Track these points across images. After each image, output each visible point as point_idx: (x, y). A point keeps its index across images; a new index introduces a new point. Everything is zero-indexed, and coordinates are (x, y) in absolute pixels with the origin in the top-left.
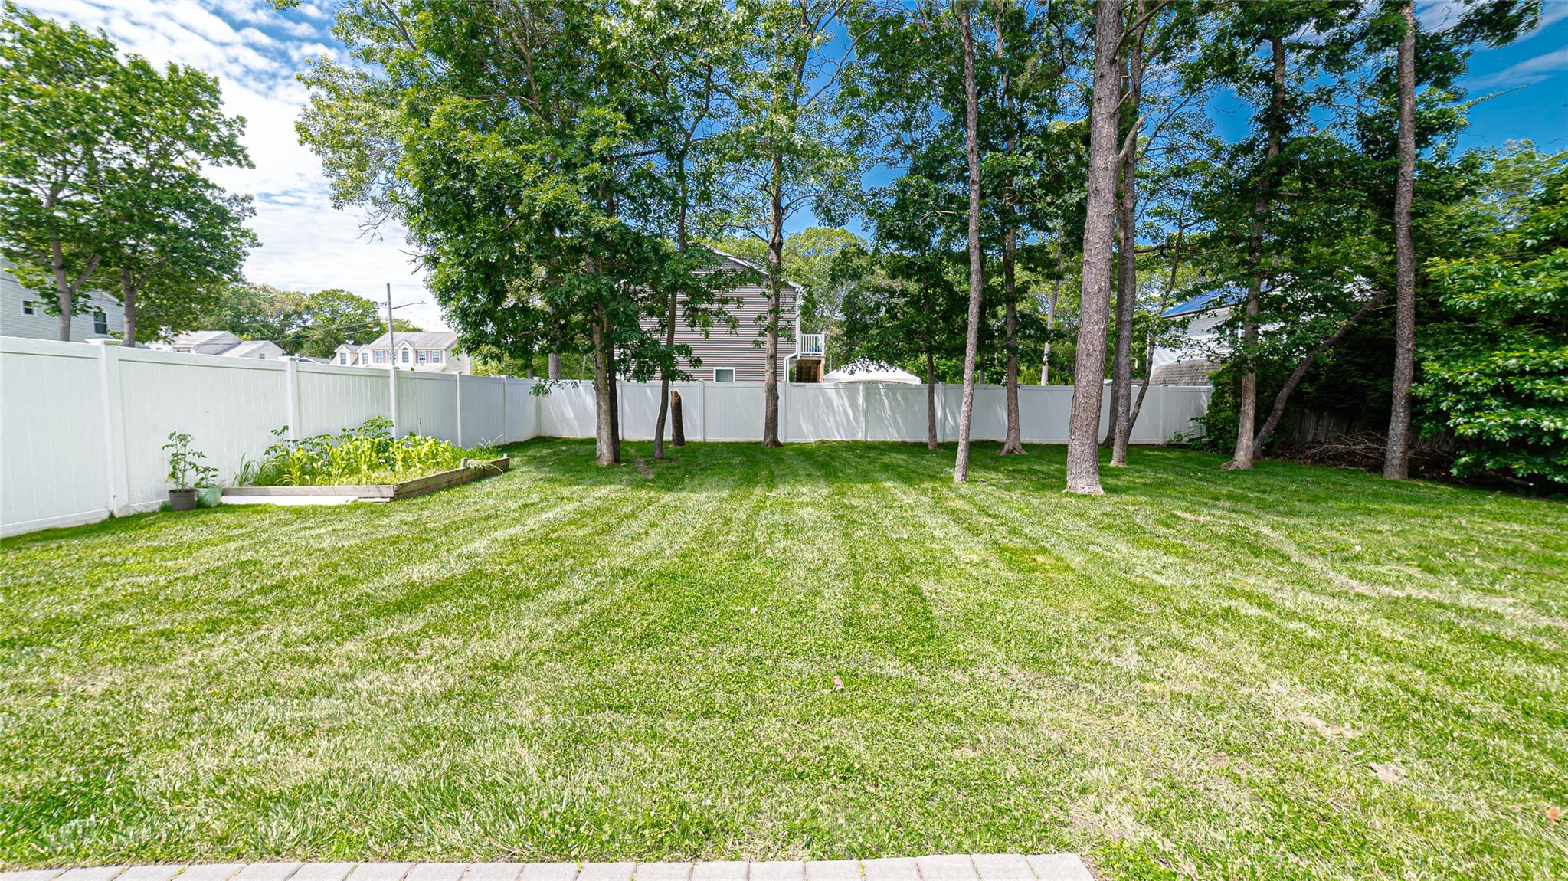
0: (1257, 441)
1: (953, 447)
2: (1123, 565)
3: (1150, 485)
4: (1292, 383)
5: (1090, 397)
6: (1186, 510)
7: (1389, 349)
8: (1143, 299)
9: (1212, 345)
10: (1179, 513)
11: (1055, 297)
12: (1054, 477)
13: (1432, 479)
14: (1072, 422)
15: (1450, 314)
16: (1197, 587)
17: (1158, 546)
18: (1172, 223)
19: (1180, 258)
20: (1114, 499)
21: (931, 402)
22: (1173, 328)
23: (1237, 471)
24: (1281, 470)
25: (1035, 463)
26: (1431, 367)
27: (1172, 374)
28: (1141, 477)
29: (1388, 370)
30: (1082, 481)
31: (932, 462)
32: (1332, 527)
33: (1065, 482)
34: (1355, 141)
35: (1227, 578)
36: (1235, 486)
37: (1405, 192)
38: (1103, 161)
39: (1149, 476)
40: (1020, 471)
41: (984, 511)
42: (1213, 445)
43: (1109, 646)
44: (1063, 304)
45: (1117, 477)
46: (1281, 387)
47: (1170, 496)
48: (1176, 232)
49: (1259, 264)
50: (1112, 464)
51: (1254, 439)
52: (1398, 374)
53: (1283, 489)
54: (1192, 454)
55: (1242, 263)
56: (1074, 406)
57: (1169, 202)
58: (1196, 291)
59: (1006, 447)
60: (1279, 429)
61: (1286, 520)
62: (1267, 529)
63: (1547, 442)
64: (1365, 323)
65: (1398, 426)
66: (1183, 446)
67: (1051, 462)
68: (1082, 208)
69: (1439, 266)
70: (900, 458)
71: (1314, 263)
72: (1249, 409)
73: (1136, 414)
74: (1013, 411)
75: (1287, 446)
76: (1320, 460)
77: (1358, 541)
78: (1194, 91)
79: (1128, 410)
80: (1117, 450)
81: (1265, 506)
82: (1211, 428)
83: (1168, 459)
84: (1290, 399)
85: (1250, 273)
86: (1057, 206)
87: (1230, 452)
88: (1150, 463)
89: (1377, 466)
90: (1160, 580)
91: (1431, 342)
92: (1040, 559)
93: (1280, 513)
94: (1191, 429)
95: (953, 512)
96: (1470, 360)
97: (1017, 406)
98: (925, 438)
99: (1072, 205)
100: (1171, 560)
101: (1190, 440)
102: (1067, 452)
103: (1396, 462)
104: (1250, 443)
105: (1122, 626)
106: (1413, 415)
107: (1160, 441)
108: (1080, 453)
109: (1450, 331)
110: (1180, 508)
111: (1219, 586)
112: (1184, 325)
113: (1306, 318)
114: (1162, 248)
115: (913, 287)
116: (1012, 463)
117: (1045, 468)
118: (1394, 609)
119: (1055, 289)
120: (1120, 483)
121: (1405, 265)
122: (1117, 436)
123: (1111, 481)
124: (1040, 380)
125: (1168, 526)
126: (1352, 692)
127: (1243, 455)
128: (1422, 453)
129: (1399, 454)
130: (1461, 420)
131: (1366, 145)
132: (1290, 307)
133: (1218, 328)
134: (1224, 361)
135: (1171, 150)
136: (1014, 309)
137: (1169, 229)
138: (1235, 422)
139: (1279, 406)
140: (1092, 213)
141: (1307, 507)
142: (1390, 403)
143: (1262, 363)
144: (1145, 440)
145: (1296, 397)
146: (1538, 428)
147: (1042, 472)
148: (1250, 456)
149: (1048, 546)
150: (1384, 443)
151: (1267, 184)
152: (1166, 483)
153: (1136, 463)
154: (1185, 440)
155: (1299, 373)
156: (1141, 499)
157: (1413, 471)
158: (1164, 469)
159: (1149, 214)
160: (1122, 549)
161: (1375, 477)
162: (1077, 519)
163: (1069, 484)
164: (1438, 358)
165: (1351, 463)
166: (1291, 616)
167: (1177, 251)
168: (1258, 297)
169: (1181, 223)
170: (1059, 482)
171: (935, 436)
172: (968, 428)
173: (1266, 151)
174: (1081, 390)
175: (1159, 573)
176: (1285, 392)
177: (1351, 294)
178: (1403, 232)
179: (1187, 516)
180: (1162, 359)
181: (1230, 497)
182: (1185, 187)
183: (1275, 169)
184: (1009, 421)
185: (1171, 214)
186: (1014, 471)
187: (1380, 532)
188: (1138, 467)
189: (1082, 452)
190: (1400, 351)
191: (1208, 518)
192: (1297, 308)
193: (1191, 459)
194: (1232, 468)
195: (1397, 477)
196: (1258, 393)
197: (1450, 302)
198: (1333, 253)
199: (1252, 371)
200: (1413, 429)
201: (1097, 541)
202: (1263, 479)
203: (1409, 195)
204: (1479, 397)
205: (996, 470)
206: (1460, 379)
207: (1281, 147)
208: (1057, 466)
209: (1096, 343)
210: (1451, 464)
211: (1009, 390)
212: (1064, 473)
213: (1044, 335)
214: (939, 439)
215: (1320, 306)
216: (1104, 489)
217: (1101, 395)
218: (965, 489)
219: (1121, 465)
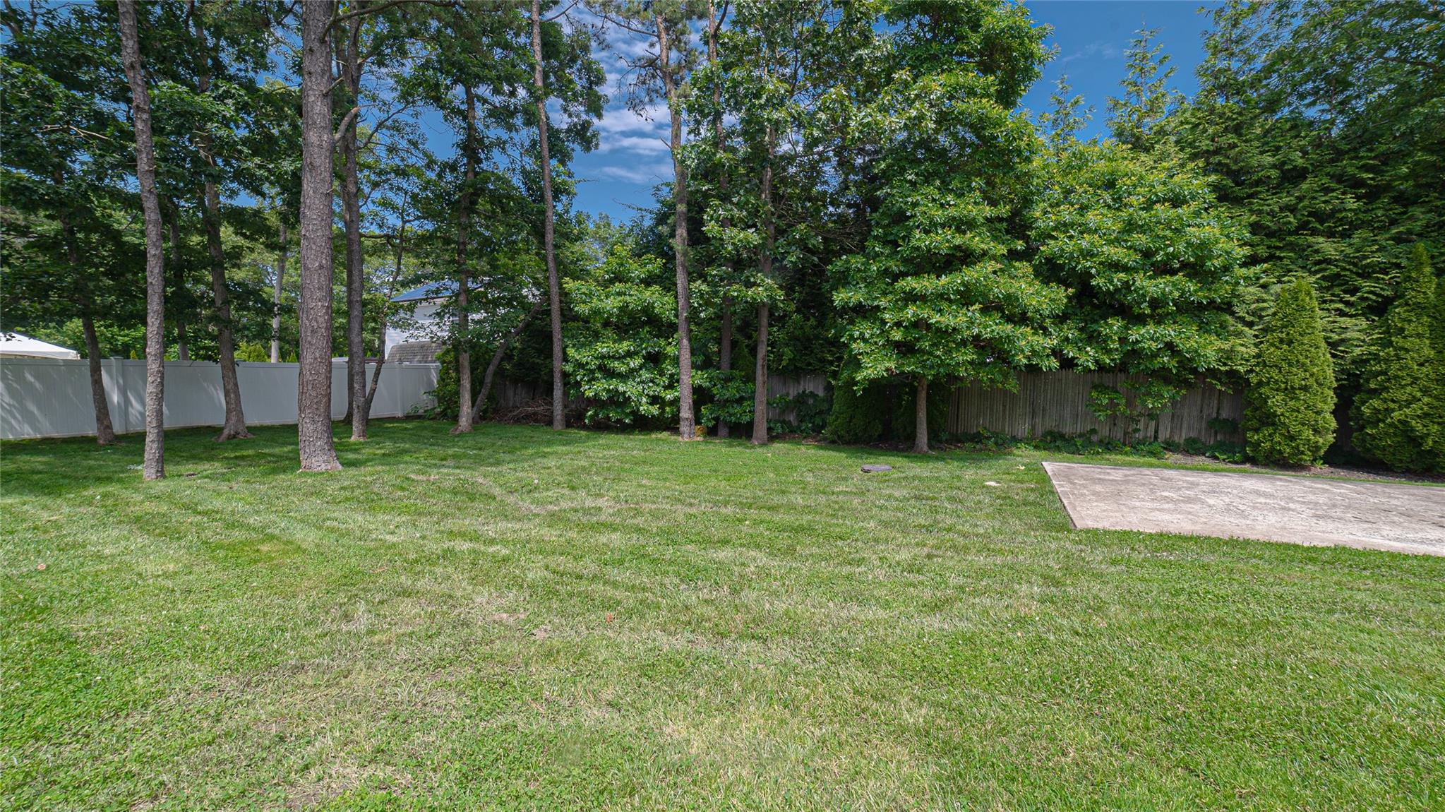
0: (475, 408)
1: (138, 439)
2: (358, 533)
3: (389, 455)
4: (495, 362)
5: (318, 373)
6: (419, 472)
7: (549, 337)
8: (378, 282)
9: (435, 328)
10: (413, 476)
11: (282, 269)
12: (287, 458)
13: (577, 428)
14: (300, 401)
15: (576, 318)
16: (423, 537)
17: (393, 509)
18: (395, 215)
19: (404, 249)
20: (352, 471)
21: (97, 383)
22: (401, 311)
23: (461, 434)
24: (492, 430)
25: (266, 446)
26: (571, 352)
27: (405, 352)
28: (380, 448)
29: (550, 355)
30: (317, 460)
31: (107, 461)
32: (523, 469)
33: (299, 462)
34: (521, 184)
35: (450, 524)
36: (459, 447)
37: (549, 229)
38: (318, 139)
39: (389, 446)
40: (243, 458)
41: (191, 508)
42: (443, 414)
43: (340, 613)
44: (292, 276)
45: (356, 451)
46: (488, 364)
47: (406, 463)
48: (399, 224)
49: (464, 264)
50: (353, 439)
51: (473, 406)
52: (555, 356)
53: (493, 444)
54: (427, 423)
55: (453, 261)
56: (301, 384)
57: (390, 195)
58: (417, 280)
59: (226, 432)
60: (490, 398)
61: (494, 469)
62: (481, 478)
63: (621, 399)
64: (537, 319)
65: (558, 392)
66: (419, 417)
67: (285, 444)
68: (297, 177)
69: (570, 284)
70: (38, 461)
71: (502, 270)
72: (466, 383)
73: (373, 390)
74: (232, 391)
75: (496, 411)
76: (518, 421)
77: (537, 476)
78: (408, 103)
79: (364, 386)
80: (356, 425)
81: (479, 461)
82: (441, 399)
83: (406, 429)
84: (495, 374)
85: (461, 272)
86: (269, 170)
87: (455, 418)
88: (391, 435)
89: (550, 423)
90: (390, 539)
91: (570, 335)
92: (265, 548)
93: (491, 465)
94: (425, 402)
95: (138, 519)
96: (588, 348)
97: (236, 385)
98: (91, 430)
99: (286, 173)
100: (404, 519)
101: (425, 411)
102: (297, 432)
103: (559, 417)
104: (469, 411)
105: (354, 590)
106: (565, 384)
107: (400, 415)
108: (311, 430)
109: (578, 328)
110: (413, 472)
111: (442, 532)
112: (411, 308)
113: (502, 311)
114: (388, 237)
115: (46, 225)
116: (233, 450)
117: (277, 450)
118: (554, 519)
119: (282, 261)
120: (359, 457)
121: (553, 280)
122: (356, 411)
123: (351, 456)
124: (269, 357)
125: (403, 489)
126: (525, 586)
127: (464, 422)
128: (571, 411)
129: (560, 412)
130: (587, 387)
131: (528, 189)
132: (489, 302)
133: (438, 314)
134: (444, 343)
135: (392, 149)
136: (223, 275)
137: (393, 220)
138: (457, 393)
139: (488, 380)
140: (307, 187)
141: (507, 457)
142: (553, 376)
143: (473, 346)
144: (386, 414)
145: (500, 372)
146: (617, 391)
147: (273, 456)
148: (470, 421)
149: (277, 532)
150: (552, 404)
151: (467, 201)
152: (405, 451)
153: (377, 436)
154: (421, 411)
155: (499, 354)
156: (380, 468)
157: (569, 425)
158: (403, 439)
159: (374, 203)
160: (357, 519)
161: (549, 429)
162: (313, 499)
163: (303, 464)
164: (574, 346)
165: (536, 421)
166: (492, 541)
167: (401, 242)
168: (468, 291)
169: (403, 218)
170: (293, 462)
171: (109, 427)
172: (159, 413)
173: (466, 173)
174: (307, 367)
175: (393, 533)
176: (491, 368)
177: (527, 296)
178: (550, 257)
179: (421, 477)
180: (394, 338)
181: (454, 456)
182: (405, 186)
183: (471, 190)
184: (227, 403)
185: (394, 208)
186: (236, 458)
187: (550, 468)
188: (378, 439)
189: (315, 430)
190: (555, 340)
191: (437, 477)
192: (496, 303)
193: (425, 428)
194: (457, 433)
195: (560, 428)
196: (473, 371)
197: (576, 309)
198: (514, 265)
199: (466, 352)
200: (566, 394)
201: (333, 515)
202: (482, 439)
203: (552, 232)
204: (592, 372)
205: (211, 459)
206: (584, 360)
207: (476, 174)
208: (290, 448)
209: (320, 320)
210: (585, 417)
211: (223, 367)
212: (297, 452)
213: (267, 308)
214: (118, 429)
215: (509, 304)
216: (342, 464)
217: (330, 372)
218: (162, 486)
219: (362, 440)
